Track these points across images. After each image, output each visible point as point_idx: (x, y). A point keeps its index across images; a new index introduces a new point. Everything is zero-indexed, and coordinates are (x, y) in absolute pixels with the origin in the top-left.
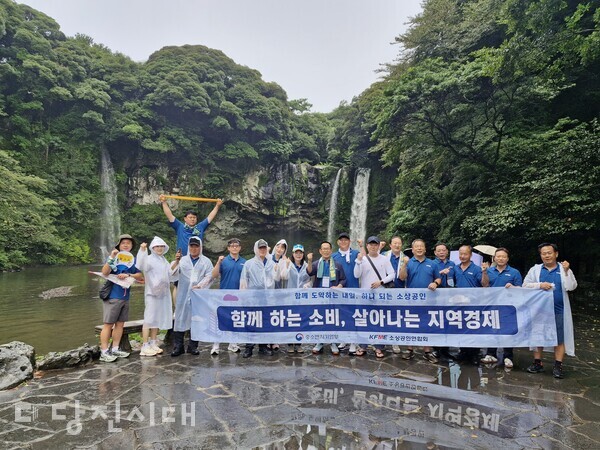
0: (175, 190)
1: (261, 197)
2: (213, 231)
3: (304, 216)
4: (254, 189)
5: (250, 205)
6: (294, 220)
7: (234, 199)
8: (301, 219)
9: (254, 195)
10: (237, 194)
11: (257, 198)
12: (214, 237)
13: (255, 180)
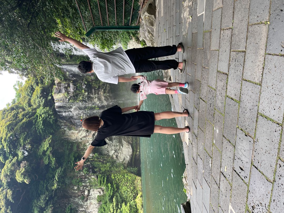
0: (86, 193)
2: (117, 156)
3: (99, 91)
5: (94, 135)
6: (103, 98)
8: (101, 93)
9: (84, 134)
10: (86, 146)
11: (87, 131)
12: (120, 155)
13: (72, 133)
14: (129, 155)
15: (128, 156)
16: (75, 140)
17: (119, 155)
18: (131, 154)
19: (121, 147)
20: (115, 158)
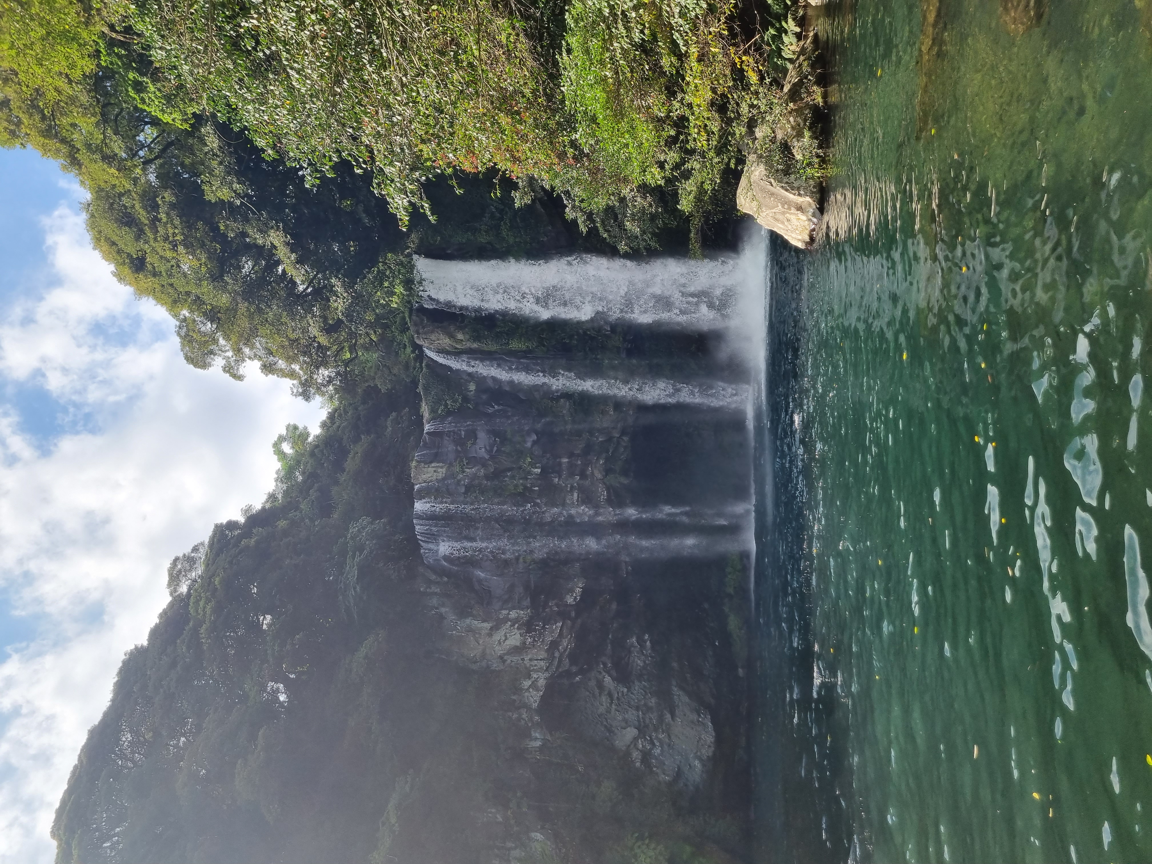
1: (523, 614)
2: (646, 756)
4: (498, 636)
5: (554, 645)
7: (534, 698)
9: (515, 639)
10: (518, 690)
11: (528, 627)
12: (662, 750)
13: (470, 630)
14: (701, 760)
15: (697, 762)
16: (475, 662)
17: (657, 751)
18: (710, 754)
19: (668, 716)
20: (638, 764)
